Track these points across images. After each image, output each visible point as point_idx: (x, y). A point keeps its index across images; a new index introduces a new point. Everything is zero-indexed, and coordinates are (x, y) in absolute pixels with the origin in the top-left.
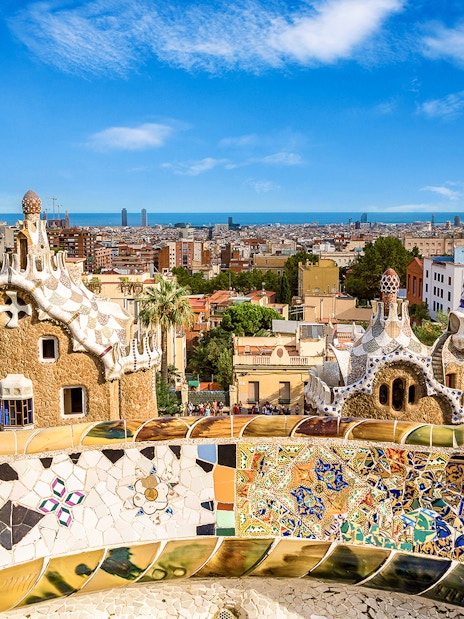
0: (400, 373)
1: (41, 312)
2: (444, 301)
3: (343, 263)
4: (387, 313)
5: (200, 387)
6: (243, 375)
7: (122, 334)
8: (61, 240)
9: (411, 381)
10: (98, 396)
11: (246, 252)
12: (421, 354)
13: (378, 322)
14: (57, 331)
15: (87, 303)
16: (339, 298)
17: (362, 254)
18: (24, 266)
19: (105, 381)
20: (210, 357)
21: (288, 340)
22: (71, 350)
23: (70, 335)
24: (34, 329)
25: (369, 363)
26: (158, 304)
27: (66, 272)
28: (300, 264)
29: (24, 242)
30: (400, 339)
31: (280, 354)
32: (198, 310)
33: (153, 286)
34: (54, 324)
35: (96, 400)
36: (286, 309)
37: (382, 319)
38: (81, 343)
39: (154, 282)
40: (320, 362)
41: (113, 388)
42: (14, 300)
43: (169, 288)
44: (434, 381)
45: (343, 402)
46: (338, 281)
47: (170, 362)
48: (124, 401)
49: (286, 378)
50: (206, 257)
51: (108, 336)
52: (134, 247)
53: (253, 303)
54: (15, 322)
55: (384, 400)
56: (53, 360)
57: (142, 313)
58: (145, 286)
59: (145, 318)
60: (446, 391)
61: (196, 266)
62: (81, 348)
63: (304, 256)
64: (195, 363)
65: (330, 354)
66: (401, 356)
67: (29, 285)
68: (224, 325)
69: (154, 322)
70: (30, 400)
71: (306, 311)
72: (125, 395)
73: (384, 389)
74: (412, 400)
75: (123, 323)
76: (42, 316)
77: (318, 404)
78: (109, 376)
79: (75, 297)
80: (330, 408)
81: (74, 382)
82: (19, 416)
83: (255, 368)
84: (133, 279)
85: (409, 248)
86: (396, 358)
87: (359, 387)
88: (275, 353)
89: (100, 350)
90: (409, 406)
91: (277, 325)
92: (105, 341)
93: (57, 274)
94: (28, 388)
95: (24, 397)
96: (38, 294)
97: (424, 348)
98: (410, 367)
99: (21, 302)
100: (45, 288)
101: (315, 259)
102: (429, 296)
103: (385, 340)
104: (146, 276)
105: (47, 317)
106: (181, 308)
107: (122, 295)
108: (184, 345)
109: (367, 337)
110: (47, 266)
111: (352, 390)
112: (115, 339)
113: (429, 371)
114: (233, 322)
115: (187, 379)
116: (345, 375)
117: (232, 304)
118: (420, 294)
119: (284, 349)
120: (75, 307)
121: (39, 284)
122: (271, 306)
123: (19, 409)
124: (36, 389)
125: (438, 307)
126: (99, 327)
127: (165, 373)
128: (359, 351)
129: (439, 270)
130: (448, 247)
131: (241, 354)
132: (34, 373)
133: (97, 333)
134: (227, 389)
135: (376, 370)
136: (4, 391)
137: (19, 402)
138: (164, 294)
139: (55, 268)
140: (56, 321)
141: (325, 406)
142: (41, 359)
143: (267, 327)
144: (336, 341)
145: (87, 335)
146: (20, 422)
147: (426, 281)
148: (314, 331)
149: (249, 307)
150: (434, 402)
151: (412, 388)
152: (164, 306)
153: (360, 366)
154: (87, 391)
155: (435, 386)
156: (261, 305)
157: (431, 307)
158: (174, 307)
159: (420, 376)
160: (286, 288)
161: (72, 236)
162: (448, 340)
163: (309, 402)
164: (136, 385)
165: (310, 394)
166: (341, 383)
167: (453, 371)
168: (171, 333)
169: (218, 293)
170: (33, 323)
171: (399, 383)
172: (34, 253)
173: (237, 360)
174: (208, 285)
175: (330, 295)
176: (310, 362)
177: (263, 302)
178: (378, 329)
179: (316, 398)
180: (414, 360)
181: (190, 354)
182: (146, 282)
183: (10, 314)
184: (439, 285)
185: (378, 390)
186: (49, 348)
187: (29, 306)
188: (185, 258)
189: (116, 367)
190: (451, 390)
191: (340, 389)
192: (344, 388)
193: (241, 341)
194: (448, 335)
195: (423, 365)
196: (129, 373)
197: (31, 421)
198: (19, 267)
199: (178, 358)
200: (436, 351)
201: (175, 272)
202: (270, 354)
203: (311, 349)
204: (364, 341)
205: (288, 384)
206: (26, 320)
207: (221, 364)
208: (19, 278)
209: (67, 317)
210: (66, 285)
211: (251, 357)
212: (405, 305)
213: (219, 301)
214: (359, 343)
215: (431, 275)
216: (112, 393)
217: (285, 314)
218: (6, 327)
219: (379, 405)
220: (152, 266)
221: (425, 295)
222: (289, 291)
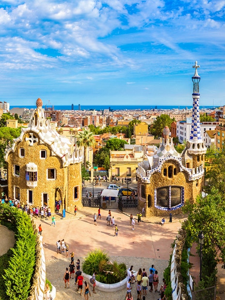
0: (171, 164)
1: (41, 141)
2: (183, 136)
3: (149, 123)
4: (165, 142)
5: (98, 169)
6: (114, 165)
7: (69, 150)
8: (51, 115)
9: (174, 167)
10: (60, 173)
11: (115, 119)
12: (177, 157)
13: (163, 145)
14: (46, 148)
15: (57, 138)
16: (148, 136)
17: (156, 120)
18: (36, 124)
19: (62, 167)
20: (102, 158)
21: (130, 152)
22: (51, 155)
23: (51, 150)
24: (38, 147)
25: (159, 161)
26: (83, 139)
27: (50, 127)
28: (134, 124)
29: (36, 116)
30: (171, 152)
31: (127, 157)
32: (97, 141)
33: (81, 132)
34: (45, 145)
35: (59, 174)
36: (129, 140)
37: (164, 145)
38: (55, 153)
39: (82, 130)
40: (142, 160)
41: (66, 170)
42: (32, 136)
43: (87, 133)
44: (182, 166)
45: (150, 176)
46: (148, 130)
47: (87, 160)
48: (69, 175)
49: (129, 166)
50: (101, 121)
51: (64, 150)
52: (76, 117)
53: (118, 138)
54: (32, 144)
55: (165, 174)
56: (44, 158)
57: (77, 142)
58: (78, 132)
59: (78, 144)
60: (187, 169)
61: (97, 124)
62: (55, 155)
63: (135, 121)
64: (96, 160)
65: (145, 157)
66: (171, 158)
67: (37, 131)
68: (107, 146)
69: (82, 145)
70: (36, 172)
71: (136, 141)
72: (70, 173)
73: (165, 170)
74: (175, 174)
75: (70, 146)
76: (41, 142)
77: (141, 177)
78: (64, 166)
79: (53, 136)
80: (146, 178)
81: (52, 167)
82: (32, 178)
83: (118, 163)
84: (74, 129)
85: (171, 118)
86: (169, 158)
87: (156, 170)
88: (125, 157)
89: (61, 156)
90: (174, 176)
91: (126, 146)
92: (63, 153)
93: (47, 128)
94: (36, 168)
95: (34, 171)
96: (40, 134)
97: (179, 154)
98: (174, 162)
99: (34, 137)
100: (43, 132)
101: (140, 122)
102: (178, 135)
103: (165, 152)
104: (79, 128)
105: (43, 143)
106: (91, 140)
107: (70, 135)
108: (92, 154)
109: (159, 151)
110: (44, 125)
111: (154, 172)
112: (67, 152)
113: (181, 163)
114: (110, 145)
115: (93, 166)
116: (151, 166)
117: (110, 138)
118: (176, 134)
119: (128, 155)
120: (53, 139)
121: (40, 131)
122: (124, 139)
123: (32, 175)
124: (38, 168)
125: (182, 138)
126: (61, 147)
127: (85, 164)
128: (156, 157)
129: (181, 125)
130: (184, 118)
131: (113, 157)
132: (38, 163)
133: (60, 149)
134: (108, 170)
135: (162, 163)
136: (28, 168)
137: (32, 173)
138: (85, 135)
139: (46, 125)
140: (45, 144)
141: (144, 178)
142: (40, 158)
143: (122, 147)
144: (147, 152)
145: (57, 150)
146: (32, 180)
147: (177, 129)
148: (140, 148)
149: (116, 140)
150: (182, 174)
151: (175, 169)
152: (85, 140)
153: (156, 162)
154: (56, 170)
155: (183, 168)
156: (120, 139)
157: (179, 138)
158: (89, 140)
159: (178, 165)
160: (129, 132)
161: (54, 113)
162: (187, 151)
163: (138, 176)
164: (74, 169)
165: (138, 173)
166: (150, 169)
167: (188, 162)
168: (88, 149)
169: (105, 134)
170: (38, 145)
171: (170, 167)
172: (39, 120)
173: (111, 160)
174: (101, 131)
175: (145, 135)
176: (138, 160)
177: (121, 137)
178: (163, 148)
179: (140, 175)
180: (176, 159)
181: (94, 157)
182: (79, 130)
183: (31, 141)
184: (182, 130)
185: (163, 171)
186: (43, 154)
187: (37, 139)
188: (93, 121)
189: (67, 162)
190: (188, 169)
191: (149, 171)
192: (151, 171)
193: (113, 153)
194: (186, 149)
195: (178, 160)
196: (71, 164)
197: (36, 180)
198: (34, 125)
199: (90, 159)
200: (183, 155)
201: (89, 126)
202: (123, 157)
203: (138, 156)
204: (158, 153)
205: (130, 168)
206: (36, 144)
207: (106, 161)
208: (34, 129)
209: (50, 143)
210: (50, 131)
211: (117, 159)
212: (172, 139)
213: (105, 137)
214: (156, 153)
215: (179, 127)
216: (65, 172)
217: (129, 142)
218: (29, 146)
219: (164, 176)
220: (81, 125)
221: (177, 134)
222: (130, 133)
